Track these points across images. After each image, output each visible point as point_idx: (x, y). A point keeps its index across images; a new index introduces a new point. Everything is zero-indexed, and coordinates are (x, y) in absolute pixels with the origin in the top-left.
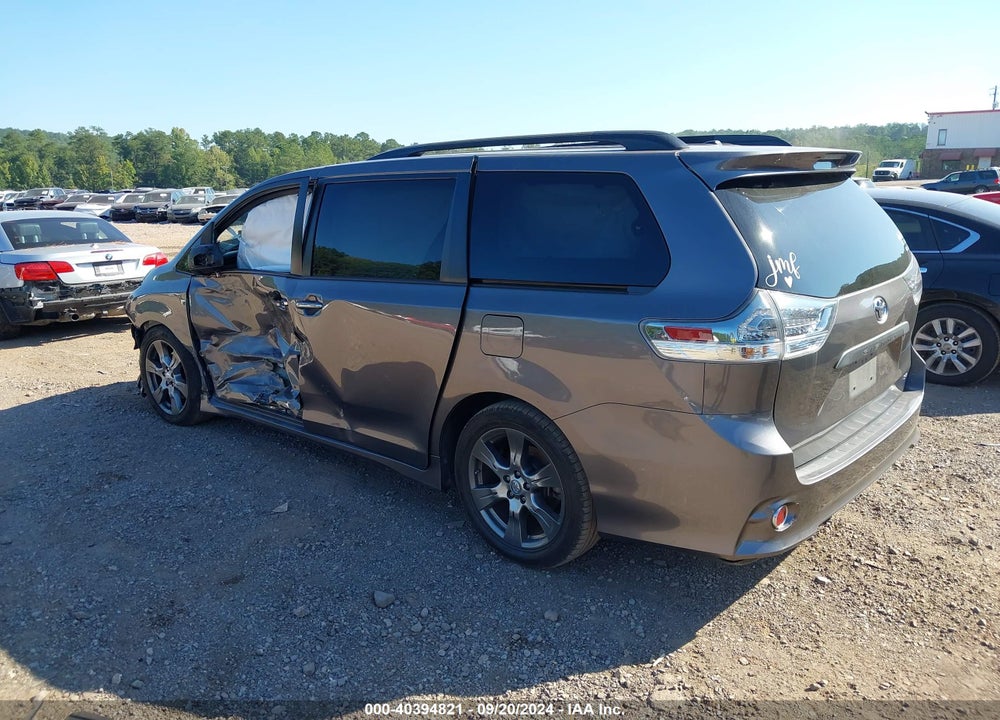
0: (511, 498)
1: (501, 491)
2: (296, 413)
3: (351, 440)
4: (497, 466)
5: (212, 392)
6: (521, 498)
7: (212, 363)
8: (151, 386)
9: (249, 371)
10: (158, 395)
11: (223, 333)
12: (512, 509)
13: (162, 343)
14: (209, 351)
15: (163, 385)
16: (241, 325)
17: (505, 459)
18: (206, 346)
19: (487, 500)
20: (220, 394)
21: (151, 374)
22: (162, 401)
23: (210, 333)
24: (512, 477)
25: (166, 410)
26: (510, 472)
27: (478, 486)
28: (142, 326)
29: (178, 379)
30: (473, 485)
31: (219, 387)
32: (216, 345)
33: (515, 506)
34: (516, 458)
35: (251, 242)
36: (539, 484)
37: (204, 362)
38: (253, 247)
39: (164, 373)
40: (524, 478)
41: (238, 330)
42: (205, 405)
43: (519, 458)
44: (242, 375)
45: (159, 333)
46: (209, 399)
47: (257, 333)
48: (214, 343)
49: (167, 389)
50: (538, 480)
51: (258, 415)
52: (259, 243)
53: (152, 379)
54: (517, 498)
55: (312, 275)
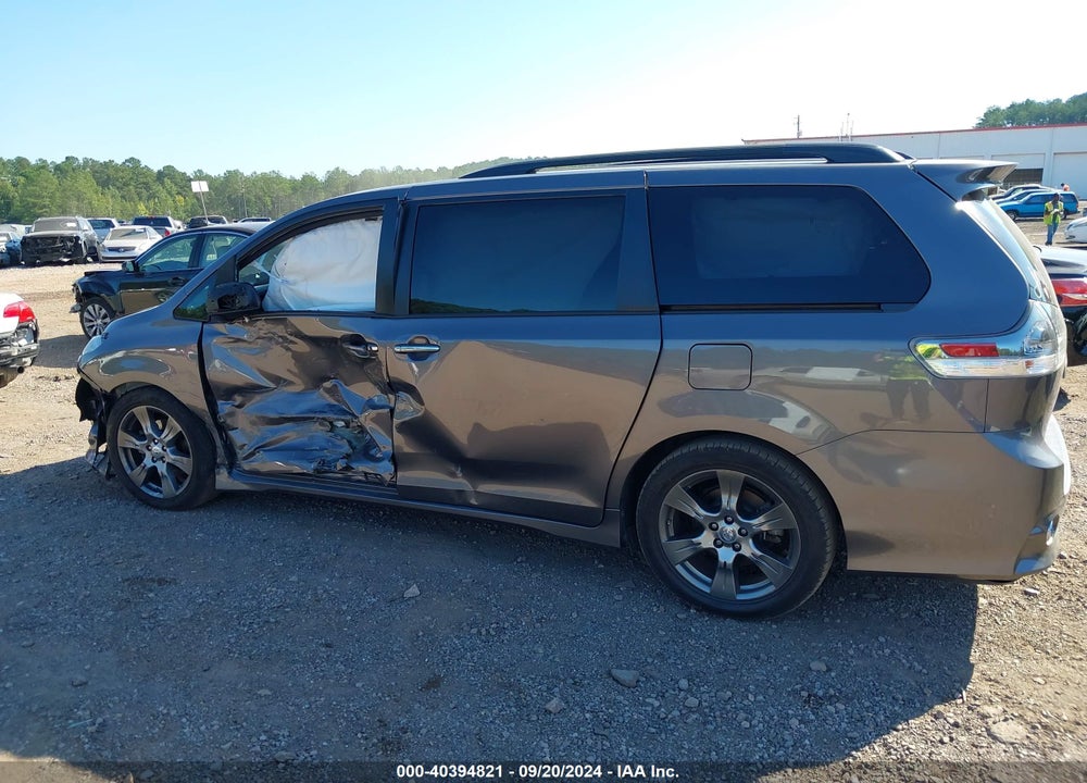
0: (720, 547)
1: (706, 540)
2: (387, 477)
3: (473, 502)
4: (697, 511)
5: (232, 465)
6: (735, 546)
7: (233, 429)
8: (125, 464)
9: (291, 435)
10: (138, 475)
11: (250, 390)
12: (721, 559)
13: (149, 411)
14: (231, 414)
15: (148, 462)
16: (277, 380)
17: (712, 504)
18: (224, 407)
19: (687, 552)
20: (246, 466)
21: (125, 449)
22: (145, 483)
23: (231, 392)
24: (722, 524)
25: (151, 493)
26: (719, 518)
27: (670, 539)
28: (113, 391)
29: (173, 453)
30: (664, 538)
31: (245, 458)
32: (239, 406)
33: (726, 556)
34: (730, 501)
35: (291, 278)
36: (765, 528)
37: (222, 429)
38: (295, 283)
39: (147, 447)
40: (739, 523)
41: (273, 386)
42: (223, 480)
43: (734, 500)
44: (283, 439)
45: (147, 395)
46: (229, 473)
47: (302, 387)
48: (237, 404)
49: (155, 468)
50: (762, 524)
51: (318, 487)
52: (306, 279)
53: (127, 457)
54: (727, 545)
55: (410, 312)
